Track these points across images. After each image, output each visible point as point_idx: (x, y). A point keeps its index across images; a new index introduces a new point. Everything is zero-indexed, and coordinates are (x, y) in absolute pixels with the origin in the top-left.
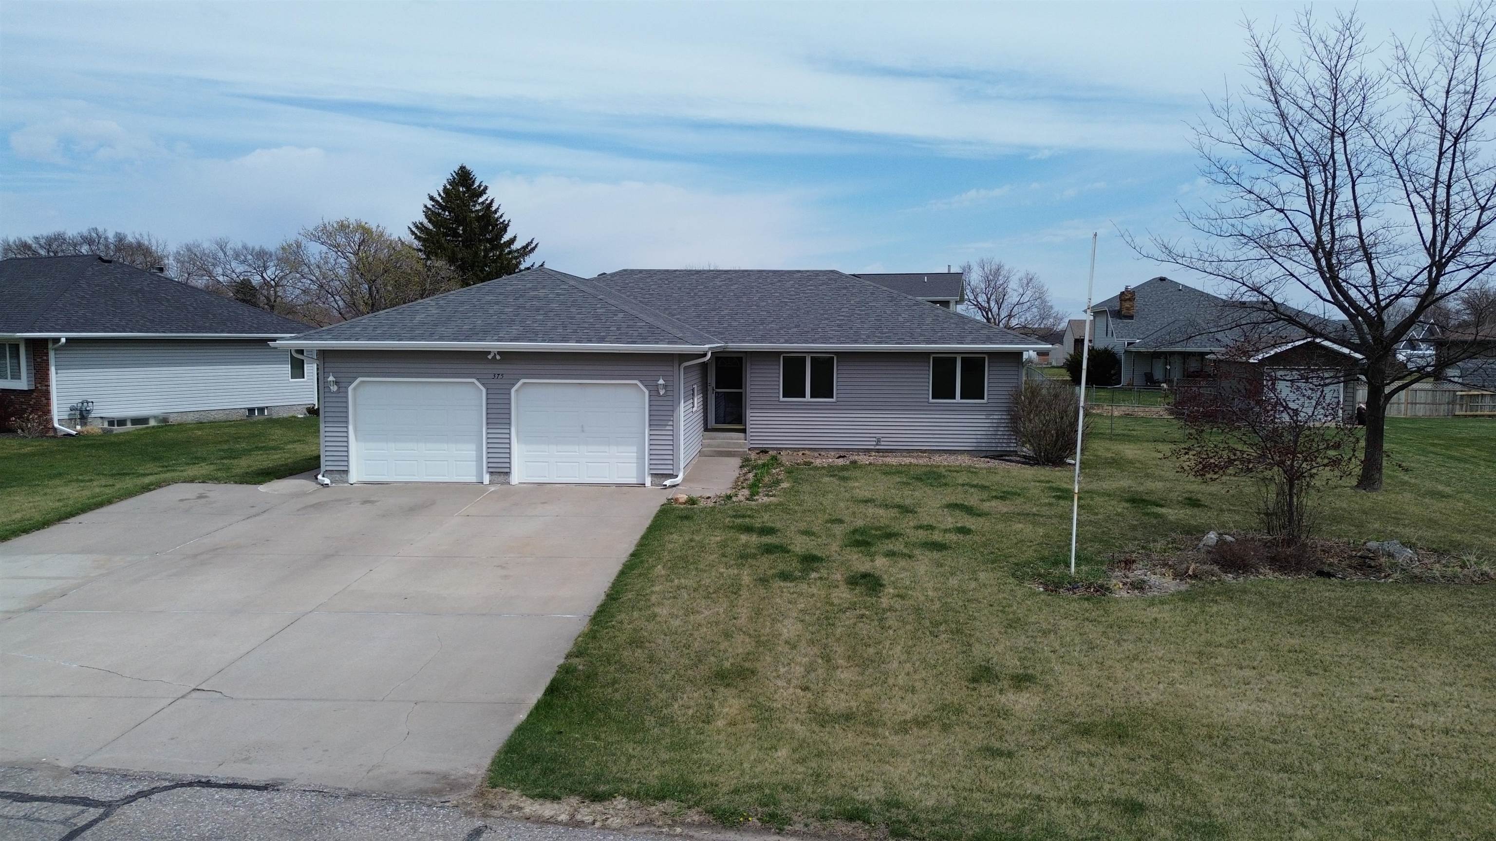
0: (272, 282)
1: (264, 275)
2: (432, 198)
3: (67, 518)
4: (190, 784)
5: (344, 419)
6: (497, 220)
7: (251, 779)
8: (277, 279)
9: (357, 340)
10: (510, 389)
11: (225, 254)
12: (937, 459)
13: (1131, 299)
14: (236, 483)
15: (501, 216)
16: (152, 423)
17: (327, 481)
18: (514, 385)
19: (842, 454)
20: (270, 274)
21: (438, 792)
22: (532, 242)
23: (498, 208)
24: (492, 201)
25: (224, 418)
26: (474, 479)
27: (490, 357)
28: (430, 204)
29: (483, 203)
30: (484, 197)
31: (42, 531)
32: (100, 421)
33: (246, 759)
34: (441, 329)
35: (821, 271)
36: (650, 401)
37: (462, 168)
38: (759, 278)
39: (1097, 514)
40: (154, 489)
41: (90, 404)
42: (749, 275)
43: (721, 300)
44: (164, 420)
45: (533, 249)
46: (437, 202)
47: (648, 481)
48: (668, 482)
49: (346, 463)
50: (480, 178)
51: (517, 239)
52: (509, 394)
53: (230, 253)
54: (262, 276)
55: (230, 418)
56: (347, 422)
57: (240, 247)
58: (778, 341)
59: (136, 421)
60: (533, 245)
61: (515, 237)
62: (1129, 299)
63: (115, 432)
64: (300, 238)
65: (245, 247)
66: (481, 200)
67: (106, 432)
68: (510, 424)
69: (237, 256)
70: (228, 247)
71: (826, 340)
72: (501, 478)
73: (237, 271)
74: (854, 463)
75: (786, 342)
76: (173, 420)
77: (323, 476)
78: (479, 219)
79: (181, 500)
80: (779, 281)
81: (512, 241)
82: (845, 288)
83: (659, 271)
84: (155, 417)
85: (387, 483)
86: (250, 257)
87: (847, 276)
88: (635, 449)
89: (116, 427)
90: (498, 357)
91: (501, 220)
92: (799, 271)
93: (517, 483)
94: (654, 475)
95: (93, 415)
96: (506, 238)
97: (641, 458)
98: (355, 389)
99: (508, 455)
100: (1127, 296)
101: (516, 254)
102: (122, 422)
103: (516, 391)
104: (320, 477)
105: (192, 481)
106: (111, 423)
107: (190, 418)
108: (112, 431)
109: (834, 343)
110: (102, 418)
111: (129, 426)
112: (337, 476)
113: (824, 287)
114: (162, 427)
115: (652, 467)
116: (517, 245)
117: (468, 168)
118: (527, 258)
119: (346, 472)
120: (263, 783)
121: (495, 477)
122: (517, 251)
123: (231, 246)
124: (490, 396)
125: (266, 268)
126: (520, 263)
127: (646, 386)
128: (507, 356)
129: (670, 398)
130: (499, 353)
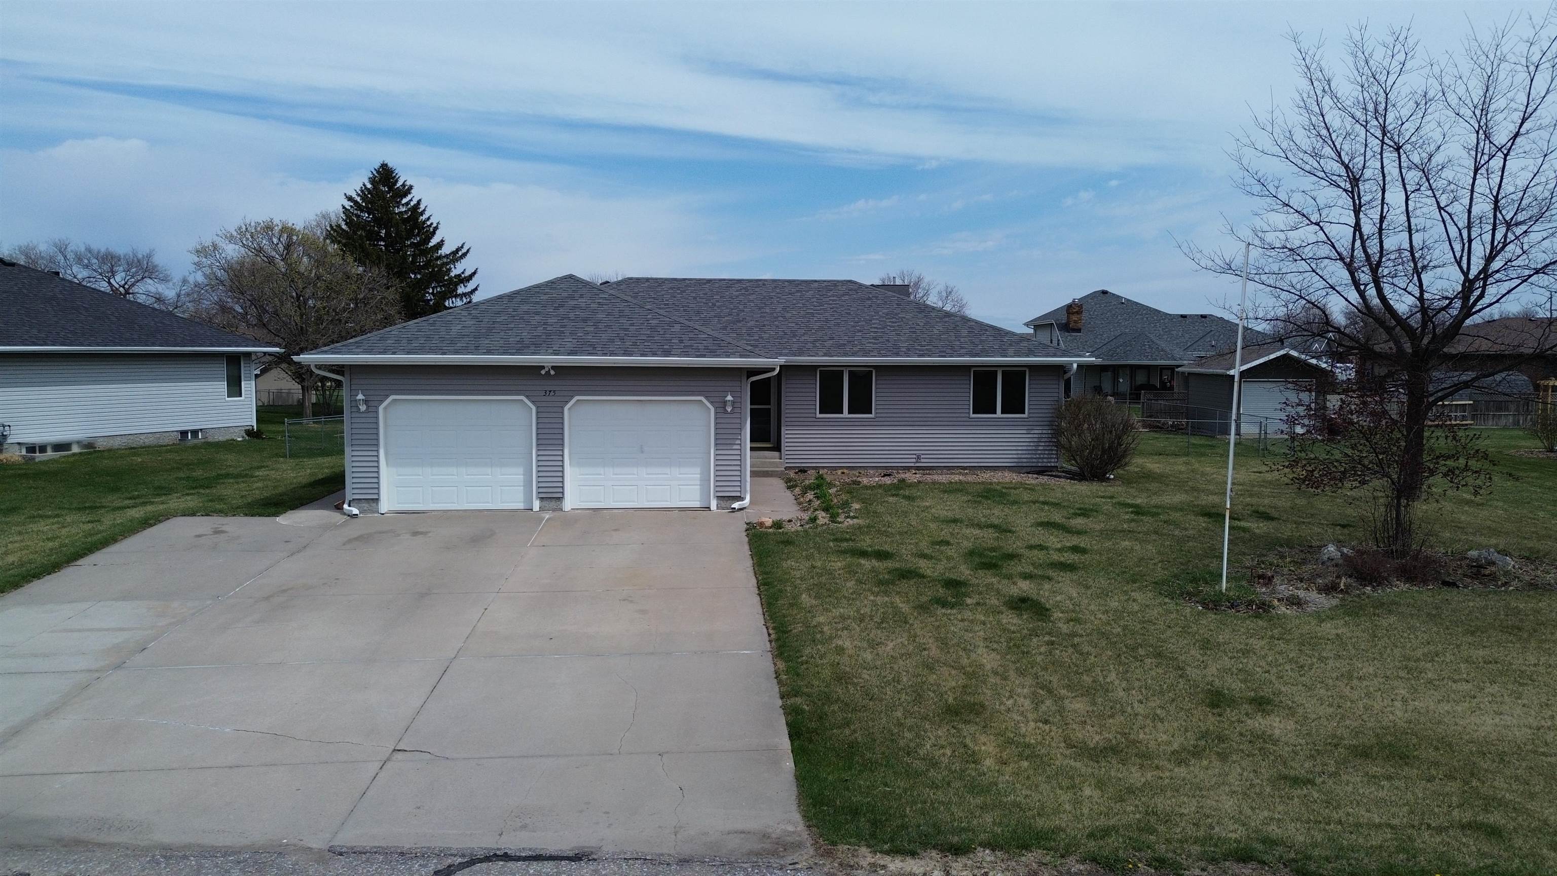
0: (121, 289)
1: (112, 281)
2: (350, 199)
3: (76, 559)
4: (487, 859)
5: (375, 442)
6: (424, 222)
7: (552, 848)
8: (126, 286)
9: (394, 353)
10: (562, 408)
11: (65, 257)
12: (986, 476)
13: (1079, 312)
14: (246, 515)
15: (429, 219)
16: (75, 449)
17: (355, 511)
18: (567, 402)
19: (889, 472)
20: (119, 279)
21: (774, 853)
22: (462, 247)
23: (424, 210)
24: (419, 202)
25: (155, 442)
26: (521, 506)
27: (543, 372)
28: (348, 204)
29: (407, 204)
30: (409, 197)
31: (53, 576)
32: (17, 447)
33: (524, 827)
34: (485, 342)
35: (838, 281)
36: (716, 418)
37: (384, 166)
38: (775, 287)
39: (1186, 529)
40: (155, 524)
41: (7, 428)
42: (764, 285)
43: (743, 311)
44: (89, 445)
45: (465, 255)
46: (356, 202)
47: (714, 505)
48: (736, 505)
49: (376, 491)
50: (404, 177)
51: (446, 243)
52: (562, 413)
53: (71, 256)
54: (109, 283)
55: (161, 442)
56: (377, 445)
57: (83, 249)
58: (817, 355)
59: (58, 447)
60: (464, 250)
61: (442, 241)
62: (1077, 313)
63: (37, 460)
64: (216, 238)
65: (89, 250)
66: (404, 201)
67: (28, 461)
68: (563, 445)
69: (79, 259)
70: (69, 249)
71: (866, 353)
72: (553, 504)
73: (80, 276)
74: (903, 481)
75: (825, 355)
76: (101, 445)
77: (349, 506)
78: (405, 221)
79: (199, 536)
80: (798, 291)
81: (440, 245)
82: (869, 299)
83: (666, 279)
84: (78, 442)
85: (423, 512)
86: (95, 261)
87: (867, 287)
88: (698, 470)
89: (38, 454)
90: (552, 372)
91: (429, 223)
92: (816, 281)
93: (569, 509)
94: (719, 498)
95: (9, 441)
96: (434, 242)
97: (705, 480)
98: (385, 408)
99: (560, 479)
100: (1073, 309)
101: (445, 260)
102: (43, 449)
103: (569, 409)
104: (346, 506)
105: (193, 514)
106: (31, 449)
107: (116, 443)
108: (34, 459)
109: (875, 356)
110: (19, 444)
111: (50, 454)
112: (365, 506)
113: (847, 297)
114: (90, 453)
115: (718, 489)
116: (446, 250)
117: (390, 165)
118: (458, 265)
119: (377, 500)
120: (571, 854)
121: (546, 503)
122: (447, 256)
123: (73, 248)
124: (541, 415)
125: (114, 273)
126: (450, 270)
127: (712, 403)
128: (562, 371)
129: (738, 415)
130: (553, 368)
